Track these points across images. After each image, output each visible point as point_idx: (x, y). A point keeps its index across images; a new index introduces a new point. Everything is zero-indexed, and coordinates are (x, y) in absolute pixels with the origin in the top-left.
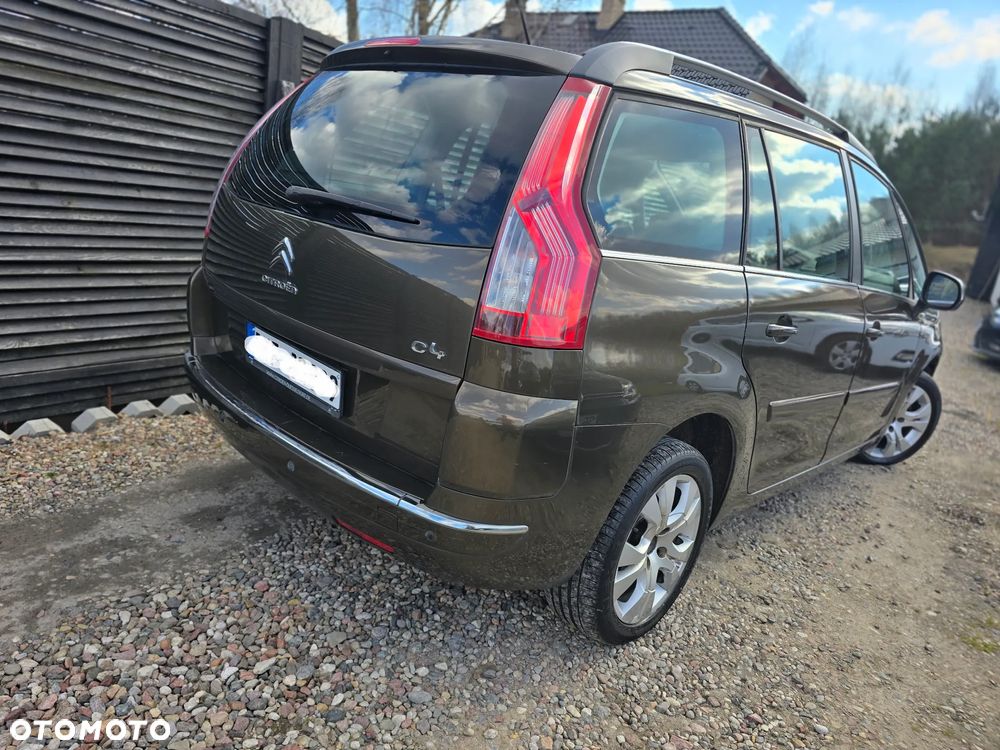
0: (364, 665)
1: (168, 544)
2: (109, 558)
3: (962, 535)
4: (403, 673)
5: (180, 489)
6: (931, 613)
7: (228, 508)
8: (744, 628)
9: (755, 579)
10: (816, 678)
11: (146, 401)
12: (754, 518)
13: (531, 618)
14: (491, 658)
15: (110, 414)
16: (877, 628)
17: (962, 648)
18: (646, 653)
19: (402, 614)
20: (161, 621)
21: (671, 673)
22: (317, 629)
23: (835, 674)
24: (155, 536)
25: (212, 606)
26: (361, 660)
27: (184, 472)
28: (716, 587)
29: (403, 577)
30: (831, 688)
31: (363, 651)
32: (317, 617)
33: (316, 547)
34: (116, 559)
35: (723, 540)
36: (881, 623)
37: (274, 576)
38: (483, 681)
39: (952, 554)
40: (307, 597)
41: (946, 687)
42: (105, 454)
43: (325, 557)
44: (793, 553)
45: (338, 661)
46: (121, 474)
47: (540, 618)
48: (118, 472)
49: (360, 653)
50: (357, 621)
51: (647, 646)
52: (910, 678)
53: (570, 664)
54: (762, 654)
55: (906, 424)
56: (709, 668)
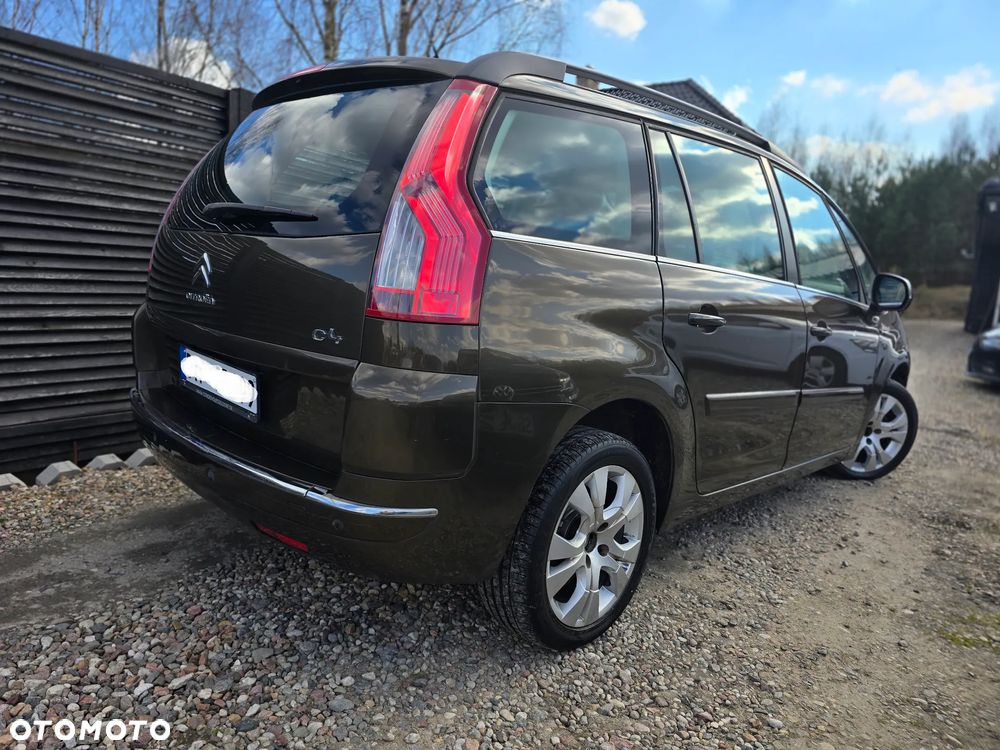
0: (287, 678)
1: (107, 576)
2: (41, 591)
3: (946, 539)
4: (327, 684)
5: (128, 529)
6: (908, 612)
7: (175, 543)
8: (703, 633)
9: (719, 586)
10: (775, 675)
11: (113, 455)
12: (724, 532)
13: (472, 630)
14: (424, 667)
15: (75, 467)
16: (847, 627)
17: (939, 643)
18: (594, 659)
19: (336, 628)
20: (83, 644)
21: (618, 677)
22: (243, 647)
23: (796, 671)
24: (95, 570)
25: (138, 630)
26: (285, 673)
27: (137, 513)
28: (675, 595)
29: (343, 596)
30: (791, 686)
31: (289, 665)
32: (246, 636)
33: (258, 574)
34: (50, 591)
35: (689, 553)
36: (852, 623)
37: (209, 601)
38: (412, 689)
39: (934, 557)
40: (239, 619)
41: (919, 680)
42: (61, 501)
43: (266, 582)
44: (763, 562)
45: (259, 674)
46: (72, 517)
47: (482, 629)
48: (70, 516)
49: (285, 667)
50: (288, 638)
51: (596, 652)
52: (879, 673)
53: (509, 671)
54: (719, 656)
55: (884, 435)
56: (661, 671)
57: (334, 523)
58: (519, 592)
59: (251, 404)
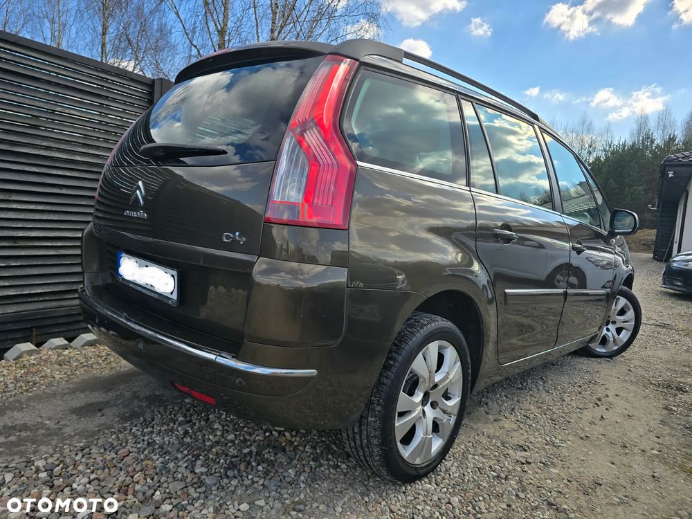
0: (197, 505)
1: (57, 427)
2: (5, 438)
3: (671, 399)
4: (228, 509)
5: (73, 392)
6: (654, 452)
7: (108, 402)
8: (508, 468)
9: (515, 434)
10: (567, 501)
11: (62, 338)
12: (512, 394)
13: (336, 467)
14: (302, 496)
15: (33, 347)
16: (613, 464)
17: (682, 475)
18: (429, 489)
19: (232, 466)
20: (37, 479)
21: (449, 503)
22: (162, 481)
23: (582, 497)
24: (47, 422)
25: (81, 468)
26: (195, 501)
27: (79, 380)
28: (484, 440)
29: (237, 442)
30: (580, 507)
31: (198, 494)
32: (164, 472)
33: (171, 425)
34: (12, 438)
35: (489, 409)
36: (615, 460)
37: (135, 446)
38: (293, 513)
39: (665, 412)
40: (158, 459)
41: (673, 503)
42: (23, 371)
43: (178, 431)
44: (544, 416)
45: (175, 502)
46: (31, 383)
47: (344, 466)
48: (29, 382)
49: (195, 496)
50: (196, 474)
51: (430, 484)
52: (643, 498)
53: (366, 499)
54: (523, 486)
55: (618, 325)
56: (481, 498)
57: (237, 381)
58: (375, 437)
59: (172, 293)
